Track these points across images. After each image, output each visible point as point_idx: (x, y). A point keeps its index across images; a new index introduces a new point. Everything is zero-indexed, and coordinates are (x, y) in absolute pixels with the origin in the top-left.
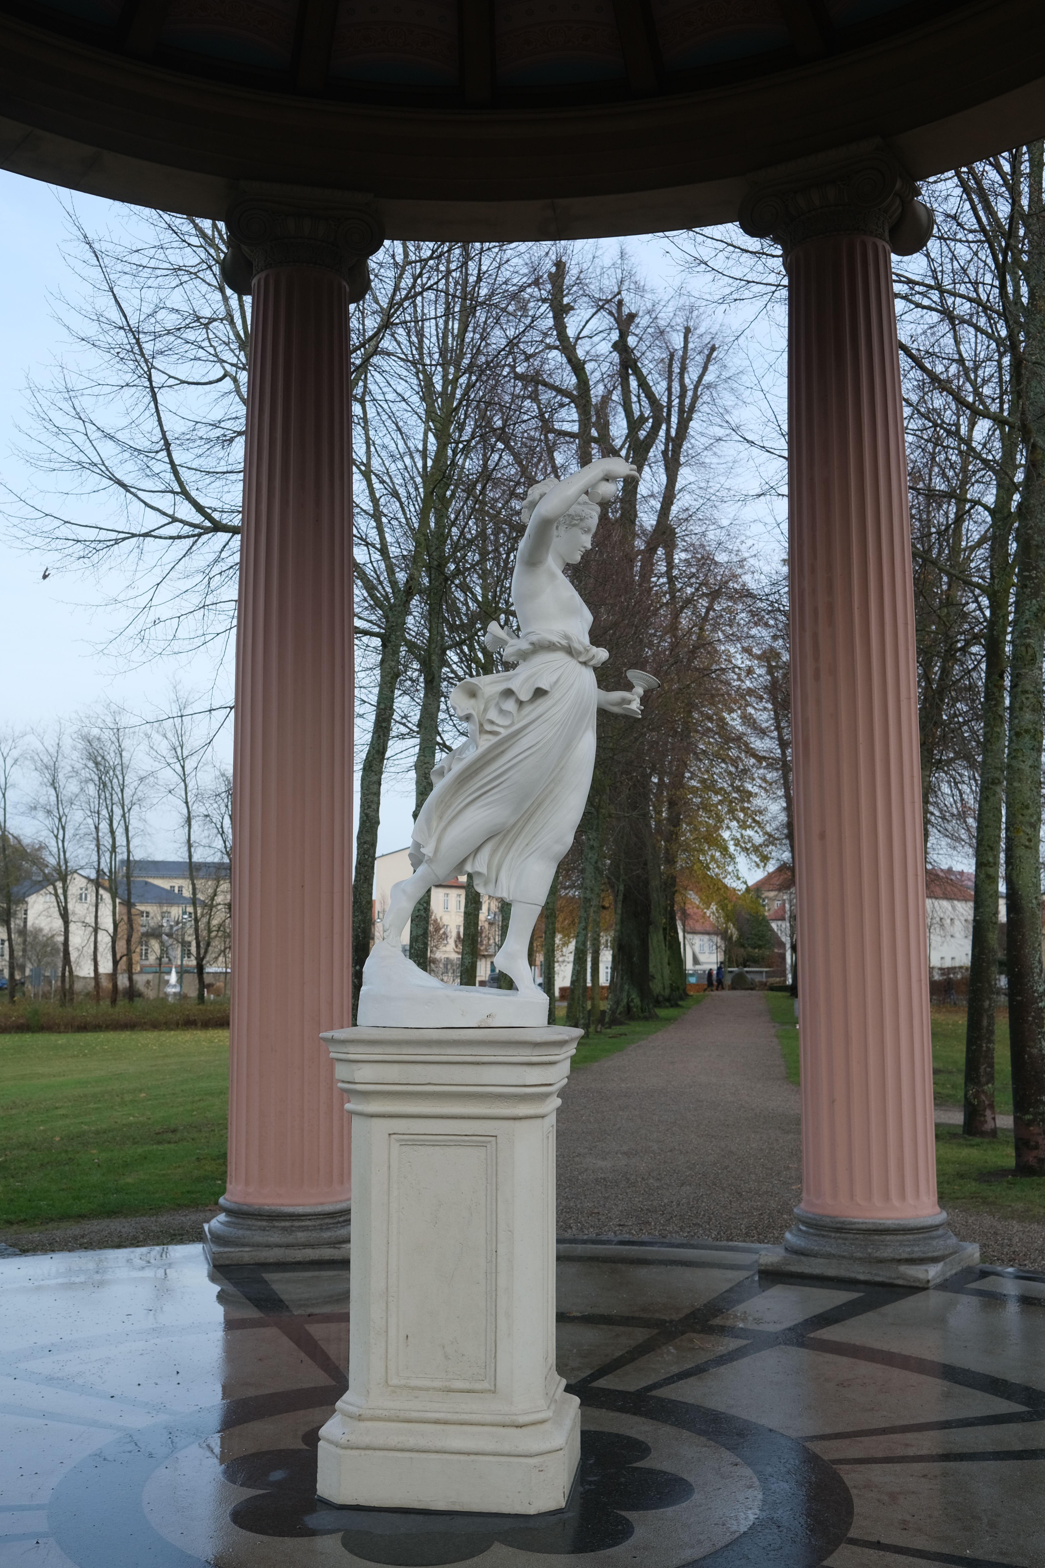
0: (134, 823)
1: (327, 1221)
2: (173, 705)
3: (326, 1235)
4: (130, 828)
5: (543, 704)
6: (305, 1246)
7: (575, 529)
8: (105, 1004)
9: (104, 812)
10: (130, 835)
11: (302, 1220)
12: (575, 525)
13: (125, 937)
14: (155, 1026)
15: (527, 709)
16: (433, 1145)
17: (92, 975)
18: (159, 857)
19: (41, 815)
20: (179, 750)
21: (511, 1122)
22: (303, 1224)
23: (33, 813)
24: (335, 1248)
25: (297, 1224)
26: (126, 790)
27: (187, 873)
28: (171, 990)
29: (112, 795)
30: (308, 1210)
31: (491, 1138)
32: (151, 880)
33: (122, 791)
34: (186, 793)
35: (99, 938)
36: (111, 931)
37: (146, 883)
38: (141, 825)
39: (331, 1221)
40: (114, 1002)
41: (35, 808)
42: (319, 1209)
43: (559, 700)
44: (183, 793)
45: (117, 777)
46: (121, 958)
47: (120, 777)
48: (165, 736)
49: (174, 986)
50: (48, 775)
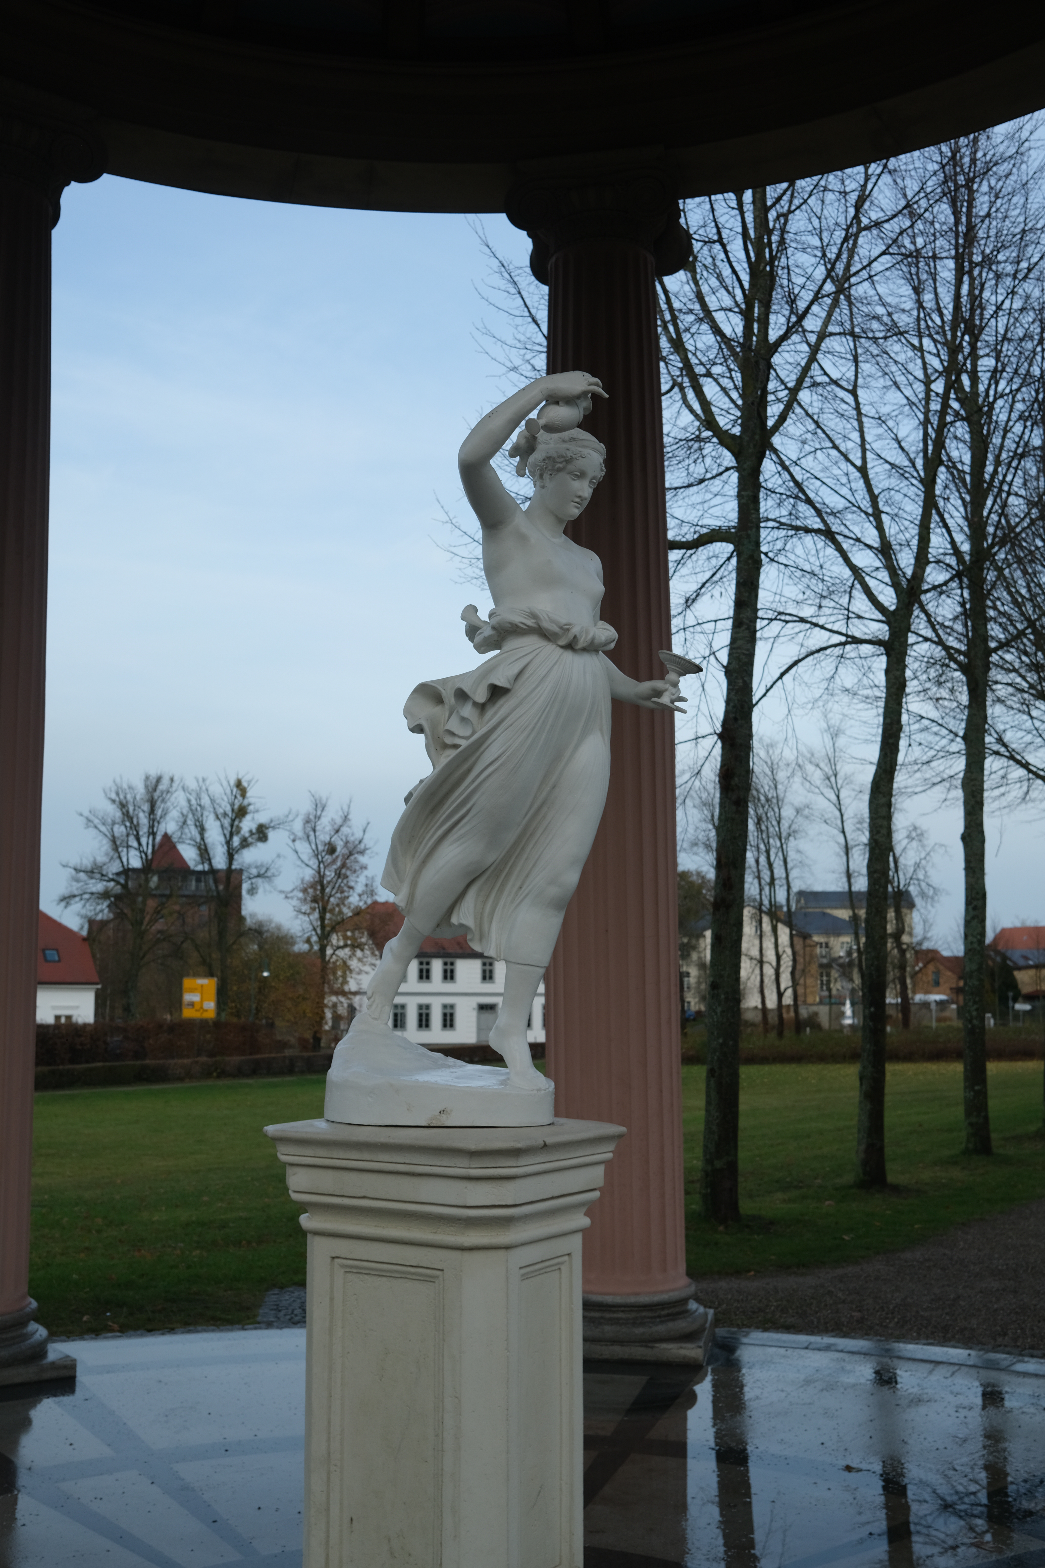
0: (792, 856)
1: (644, 1314)
2: (825, 734)
3: (639, 1331)
4: (789, 860)
5: (504, 706)
6: (614, 1342)
7: (561, 475)
8: (773, 1035)
9: (762, 846)
10: (789, 866)
11: (614, 1312)
12: (559, 470)
13: (790, 969)
14: (822, 1058)
15: (490, 713)
16: (379, 1276)
17: (760, 1006)
18: (818, 888)
19: (701, 850)
20: (833, 779)
21: (457, 1254)
22: (615, 1315)
23: (695, 849)
24: (647, 1347)
25: (608, 1315)
26: (783, 821)
27: (848, 903)
28: (848, 1021)
29: (767, 828)
30: (618, 1300)
31: (438, 1273)
32: (829, 911)
33: (779, 823)
34: (842, 822)
35: (765, 971)
36: (774, 964)
37: (824, 914)
38: (798, 857)
39: (650, 1314)
40: (780, 1034)
41: (696, 844)
42: (632, 1300)
43: (525, 698)
44: (839, 823)
45: (773, 810)
46: (785, 990)
47: (777, 810)
48: (817, 766)
49: (849, 1017)
50: (706, 812)
